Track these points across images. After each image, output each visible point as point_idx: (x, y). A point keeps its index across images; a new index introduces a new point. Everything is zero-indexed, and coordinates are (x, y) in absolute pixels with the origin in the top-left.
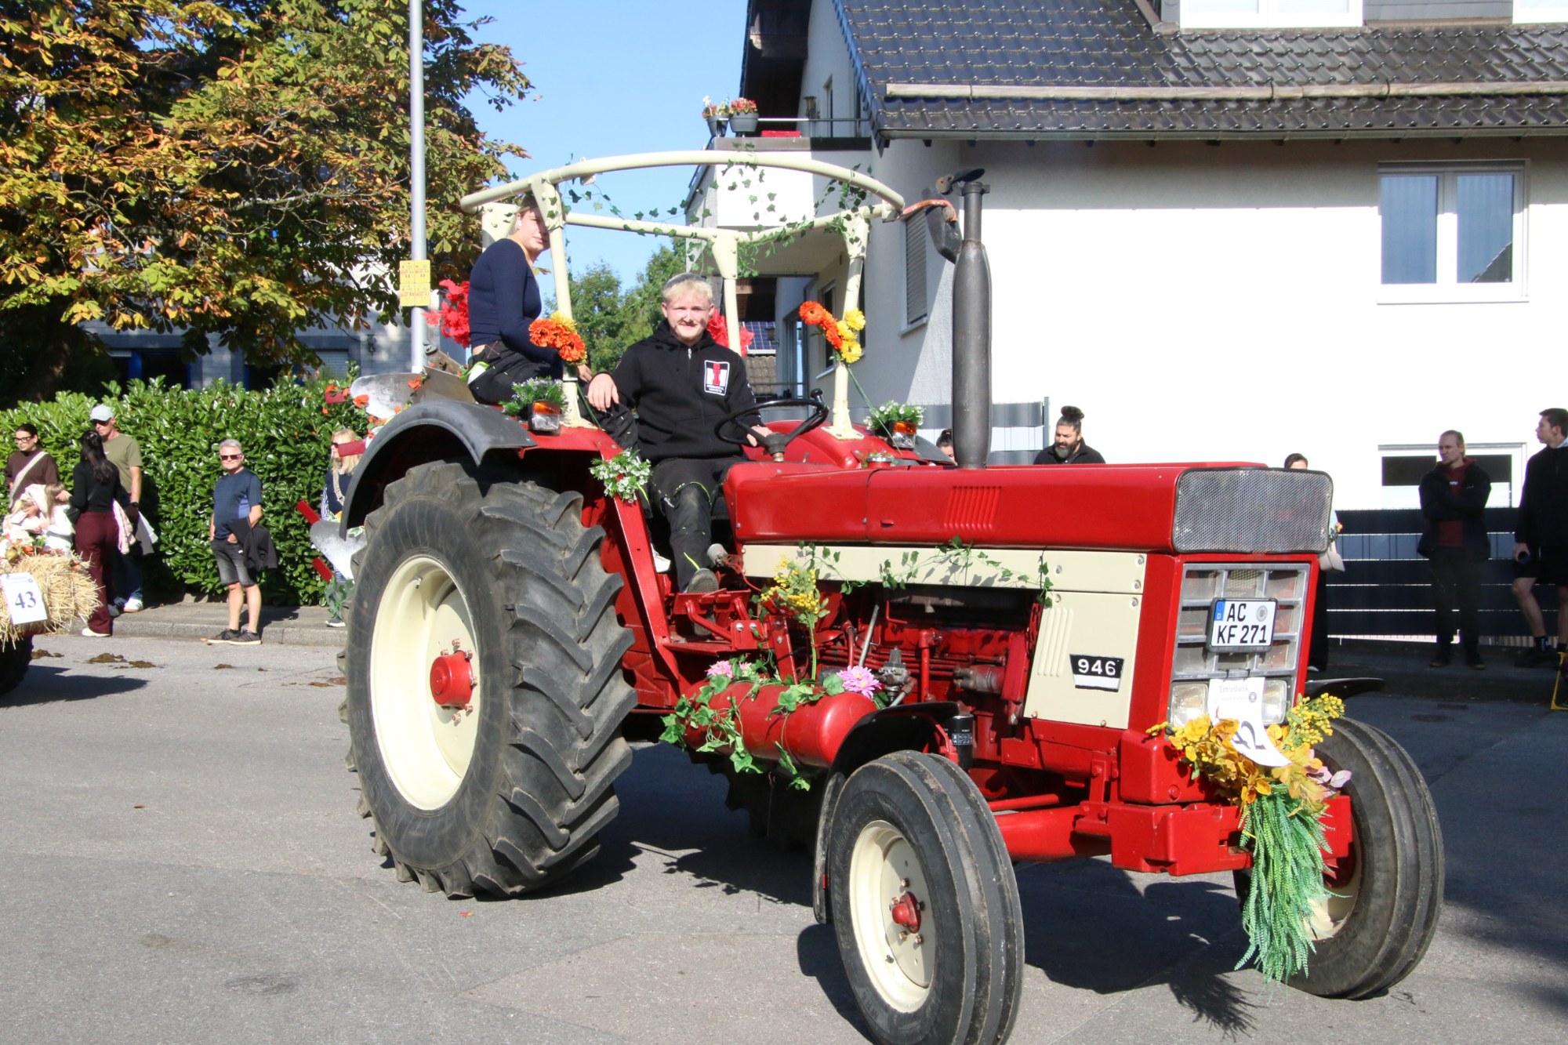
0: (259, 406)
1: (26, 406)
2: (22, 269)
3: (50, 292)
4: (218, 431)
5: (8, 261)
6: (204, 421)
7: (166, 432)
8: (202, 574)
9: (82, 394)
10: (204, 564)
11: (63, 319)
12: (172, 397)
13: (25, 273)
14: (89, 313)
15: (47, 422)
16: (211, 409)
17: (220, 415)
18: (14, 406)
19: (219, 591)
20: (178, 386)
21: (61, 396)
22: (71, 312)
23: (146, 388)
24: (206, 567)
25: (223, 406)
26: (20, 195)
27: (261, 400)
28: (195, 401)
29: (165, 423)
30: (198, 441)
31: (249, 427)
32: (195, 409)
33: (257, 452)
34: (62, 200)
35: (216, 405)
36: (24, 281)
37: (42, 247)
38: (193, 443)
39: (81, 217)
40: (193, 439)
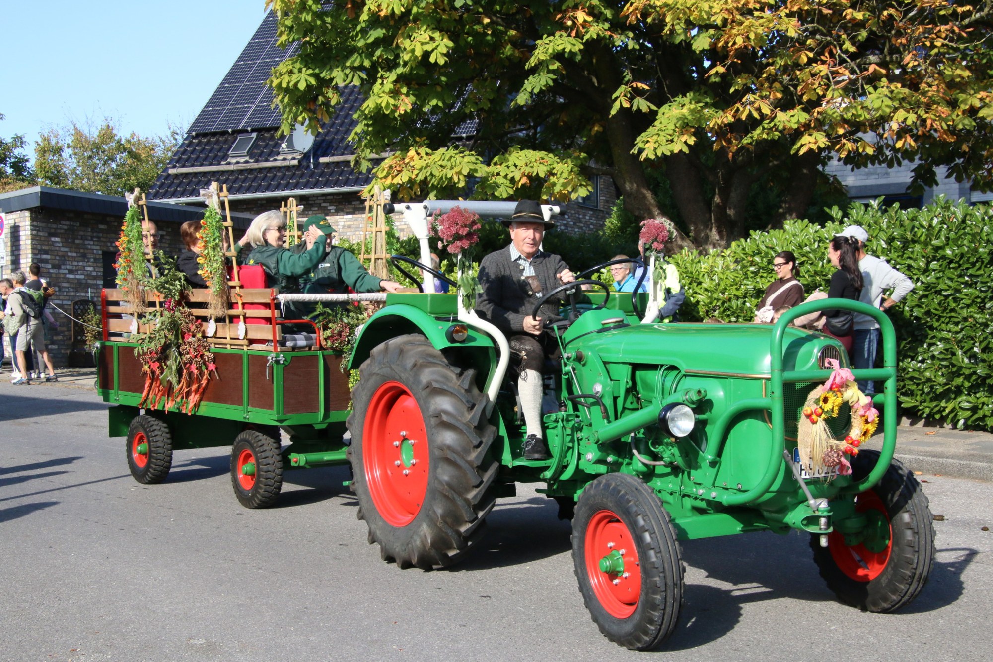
0: (983, 219)
1: (756, 235)
2: (756, 105)
3: (781, 128)
4: (937, 249)
5: (744, 100)
6: (922, 239)
7: (883, 253)
8: (918, 398)
9: (806, 220)
10: (920, 387)
11: (792, 152)
12: (891, 217)
13: (759, 110)
14: (815, 143)
15: (772, 248)
16: (930, 226)
17: (940, 230)
18: (747, 236)
19: (938, 416)
20: (896, 205)
21: (788, 225)
22: (799, 144)
23: (866, 210)
24: (922, 390)
25: (943, 222)
26: (756, 34)
27: (986, 213)
28: (913, 219)
29: (883, 243)
30: (915, 260)
31: (971, 242)
32: (913, 227)
33: (979, 269)
34: (792, 33)
35: (935, 221)
36: (756, 115)
37: (777, 85)
38: (909, 262)
39: (811, 50)
40: (910, 258)
